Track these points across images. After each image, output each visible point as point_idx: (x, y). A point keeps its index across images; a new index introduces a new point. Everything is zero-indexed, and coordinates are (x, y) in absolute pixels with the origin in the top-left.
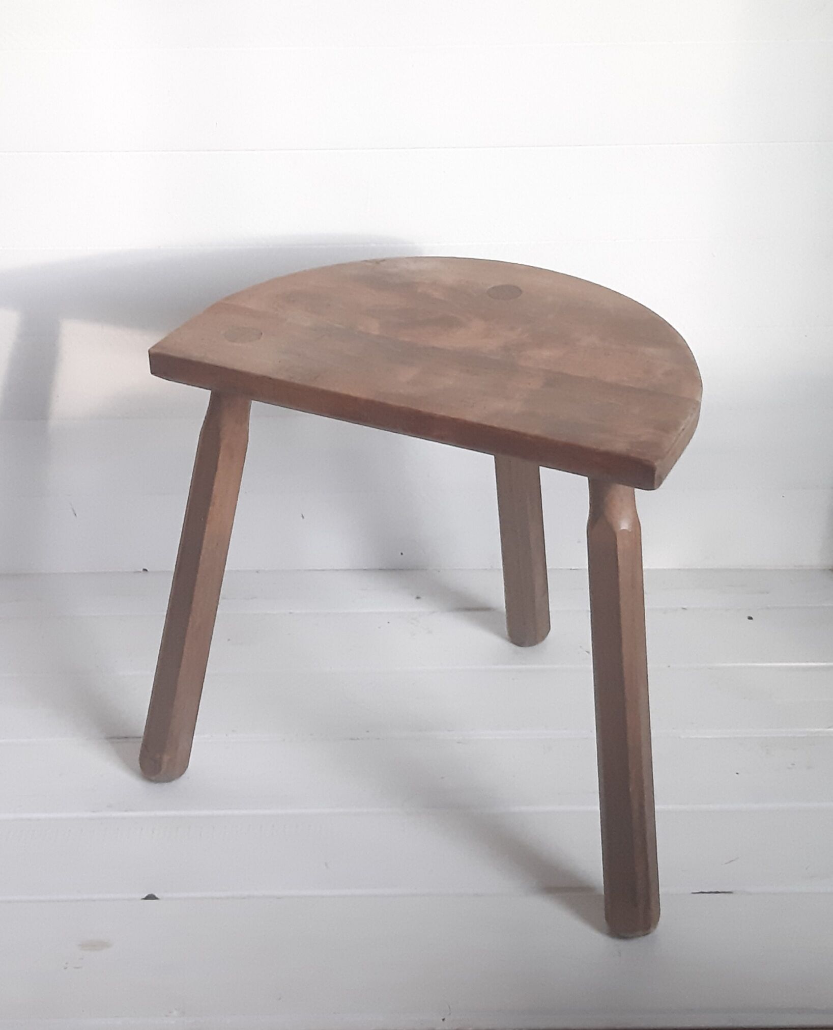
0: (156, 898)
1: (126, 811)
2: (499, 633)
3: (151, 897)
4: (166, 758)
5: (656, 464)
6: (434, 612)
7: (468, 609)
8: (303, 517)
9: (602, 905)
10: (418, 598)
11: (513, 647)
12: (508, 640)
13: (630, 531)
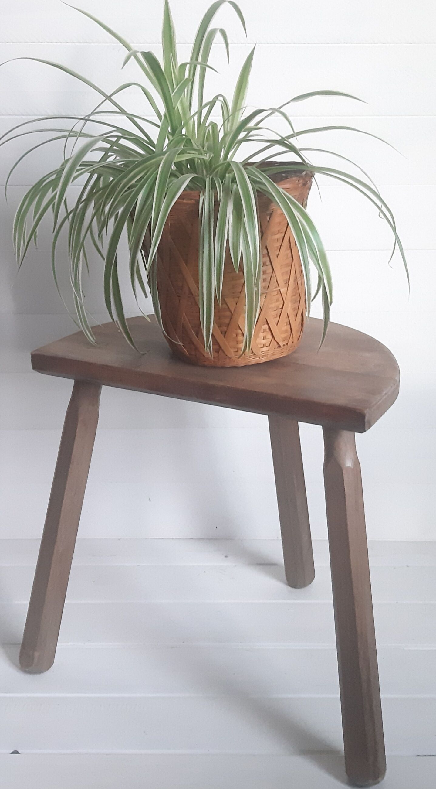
0: (19, 753)
1: (6, 693)
2: (280, 580)
3: (16, 752)
4: (37, 654)
5: (365, 412)
6: (236, 566)
7: (260, 564)
8: (150, 500)
9: (343, 762)
10: (226, 557)
11: (290, 589)
12: (286, 584)
13: (353, 467)
